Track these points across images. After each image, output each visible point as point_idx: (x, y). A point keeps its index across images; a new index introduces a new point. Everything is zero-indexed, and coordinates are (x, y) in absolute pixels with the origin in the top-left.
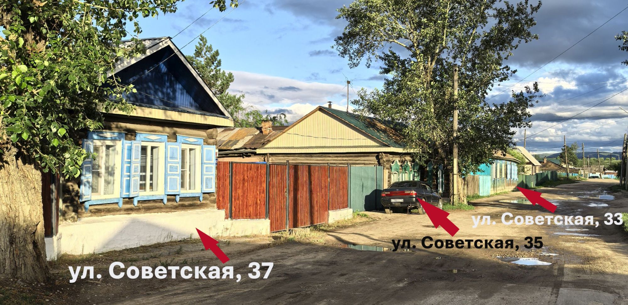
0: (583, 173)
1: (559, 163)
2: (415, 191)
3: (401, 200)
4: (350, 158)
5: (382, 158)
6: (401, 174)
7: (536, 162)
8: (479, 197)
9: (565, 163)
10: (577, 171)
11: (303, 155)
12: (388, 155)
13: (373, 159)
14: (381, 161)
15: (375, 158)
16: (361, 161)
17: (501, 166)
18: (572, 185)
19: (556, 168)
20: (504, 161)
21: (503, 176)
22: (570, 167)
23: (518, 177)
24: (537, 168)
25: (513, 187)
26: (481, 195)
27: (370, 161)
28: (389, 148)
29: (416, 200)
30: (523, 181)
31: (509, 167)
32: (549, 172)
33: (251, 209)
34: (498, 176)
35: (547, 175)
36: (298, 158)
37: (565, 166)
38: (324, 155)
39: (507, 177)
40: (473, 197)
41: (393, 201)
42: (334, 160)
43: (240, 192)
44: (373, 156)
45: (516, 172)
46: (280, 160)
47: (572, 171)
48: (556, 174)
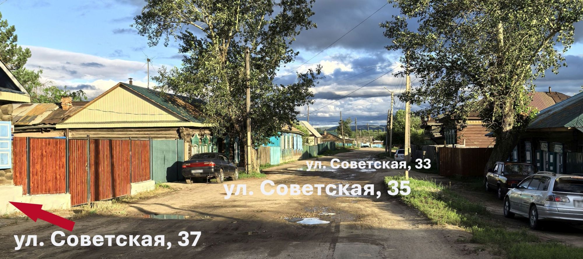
0: (356, 143)
1: (337, 135)
2: (213, 162)
3: (201, 171)
4: (152, 132)
5: (182, 132)
6: (200, 147)
7: (318, 135)
8: (270, 166)
9: (341, 134)
10: (351, 142)
11: (104, 130)
12: (189, 129)
13: (174, 133)
14: (182, 135)
15: (176, 132)
16: (163, 135)
17: (289, 138)
18: (347, 154)
19: (334, 139)
20: (291, 134)
21: (291, 146)
22: (346, 138)
23: (303, 148)
24: (319, 139)
25: (299, 157)
26: (272, 164)
27: (171, 134)
28: (189, 123)
29: (215, 170)
30: (307, 151)
31: (295, 139)
32: (329, 143)
33: (50, 184)
34: (286, 147)
35: (327, 146)
36: (100, 132)
37: (341, 137)
38: (126, 129)
39: (293, 148)
40: (265, 166)
41: (193, 172)
42: (136, 134)
43: (38, 167)
44: (173, 130)
45: (301, 143)
46: (81, 134)
47: (348, 141)
48: (335, 144)
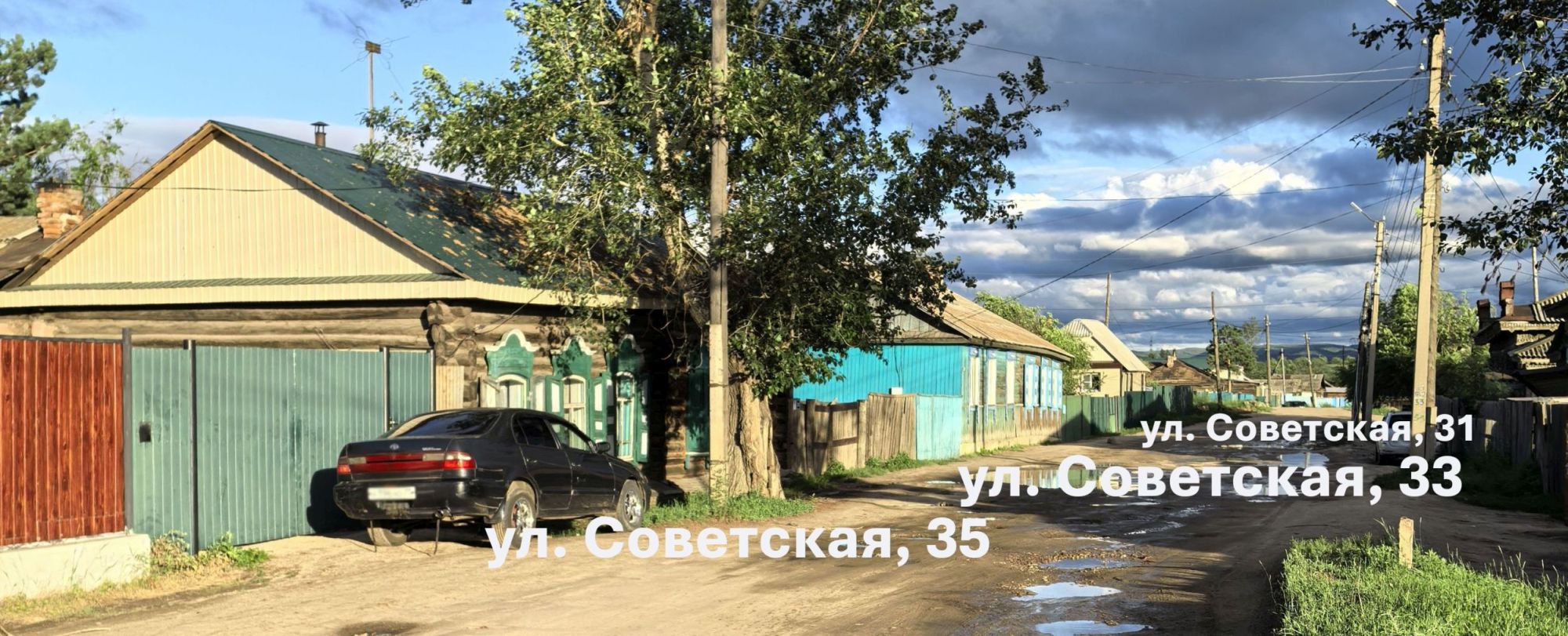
7: (1137, 365)
10: (1251, 389)
17: (1002, 368)
19: (1199, 380)
20: (1012, 355)
21: (1011, 397)
23: (1065, 402)
24: (1137, 378)
25: (1046, 432)
26: (921, 457)
30: (1081, 415)
31: (1031, 372)
32: (1170, 391)
34: (991, 398)
35: (1160, 399)
39: (1024, 402)
45: (1058, 388)
48: (1191, 395)
